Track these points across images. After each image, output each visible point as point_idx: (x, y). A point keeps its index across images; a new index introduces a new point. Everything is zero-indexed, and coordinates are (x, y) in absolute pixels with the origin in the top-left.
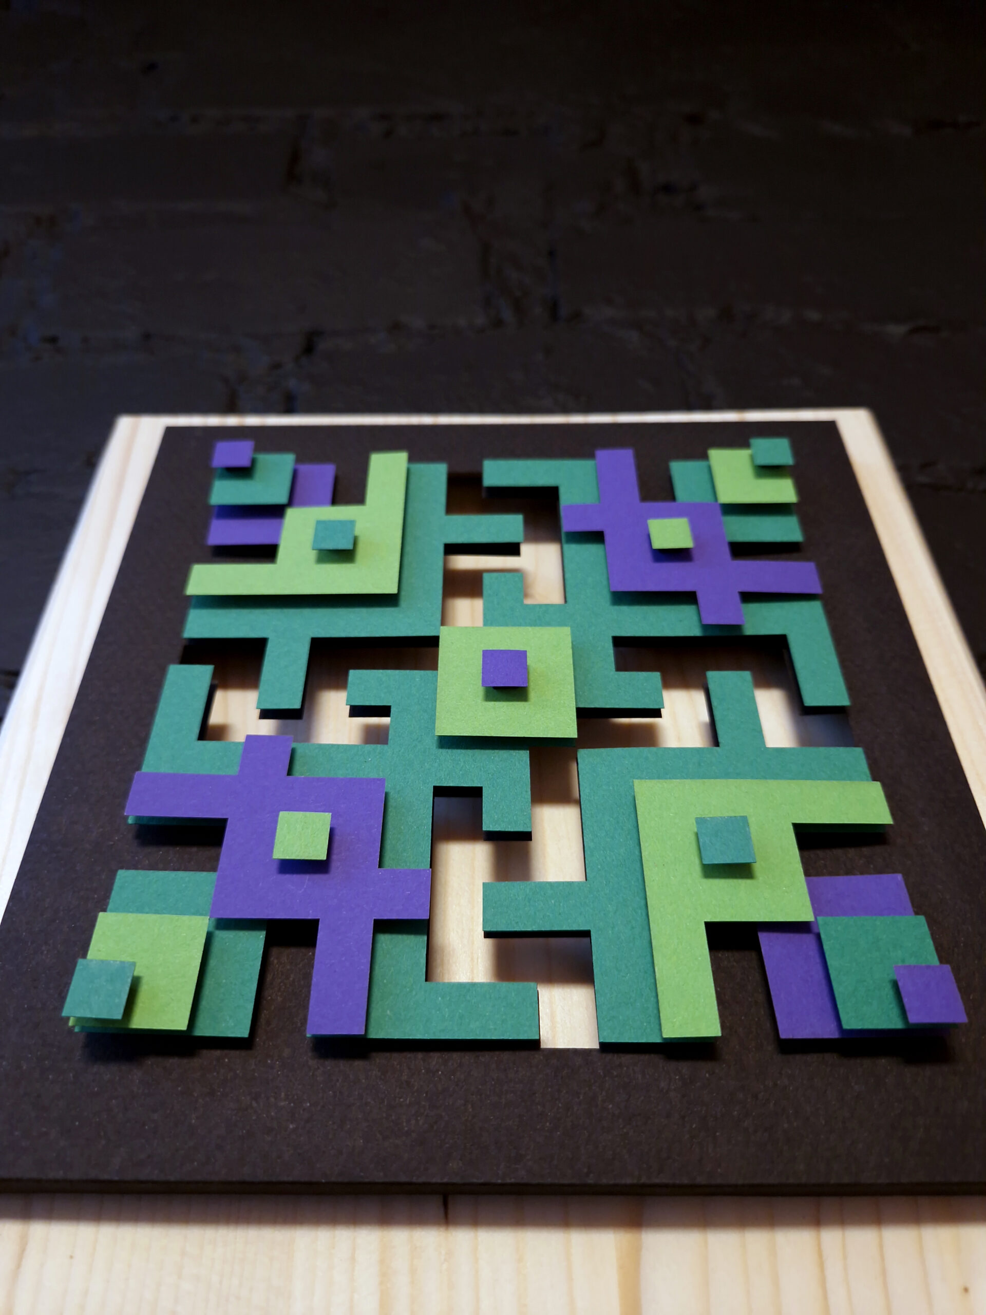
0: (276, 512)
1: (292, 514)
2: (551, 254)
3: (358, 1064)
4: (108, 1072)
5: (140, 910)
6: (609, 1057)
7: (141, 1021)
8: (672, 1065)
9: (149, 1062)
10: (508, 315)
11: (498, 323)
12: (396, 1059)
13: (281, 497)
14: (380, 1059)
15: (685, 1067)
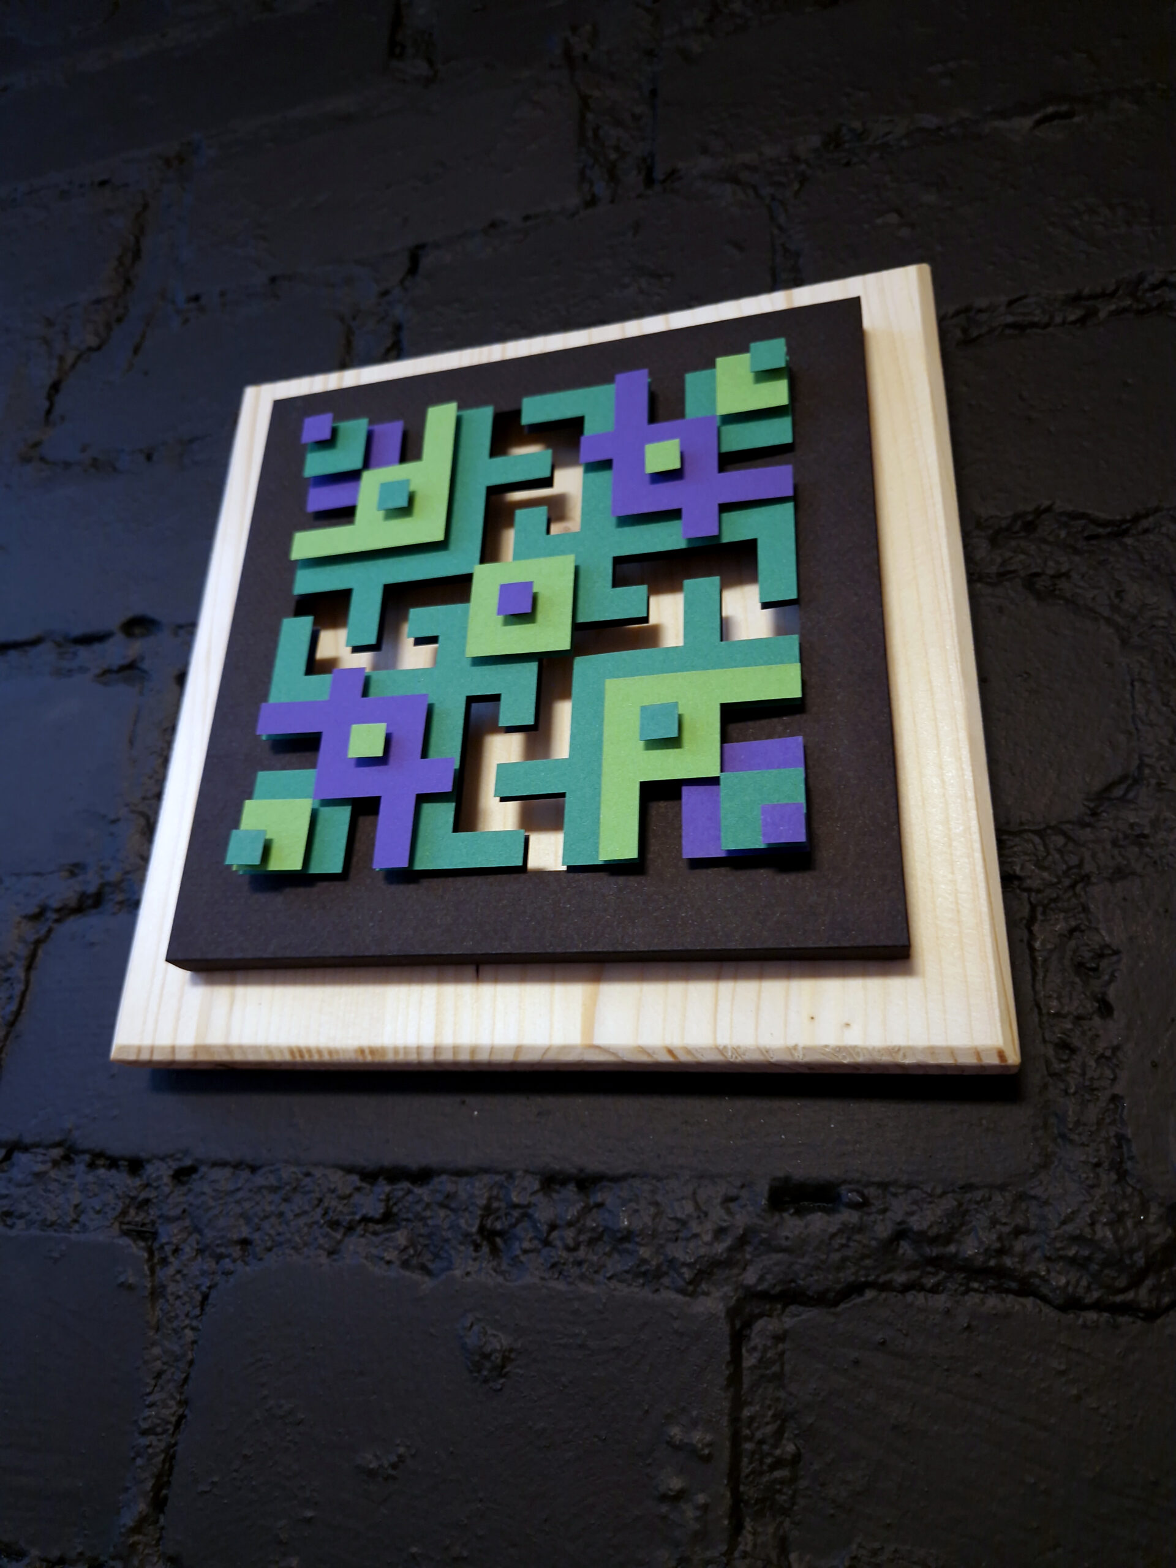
0: (353, 476)
1: (367, 476)
3: (412, 886)
4: (263, 898)
5: (273, 797)
6: (571, 875)
7: (275, 865)
8: (613, 879)
9: (288, 890)
12: (435, 882)
13: (356, 463)
14: (425, 883)
15: (621, 880)
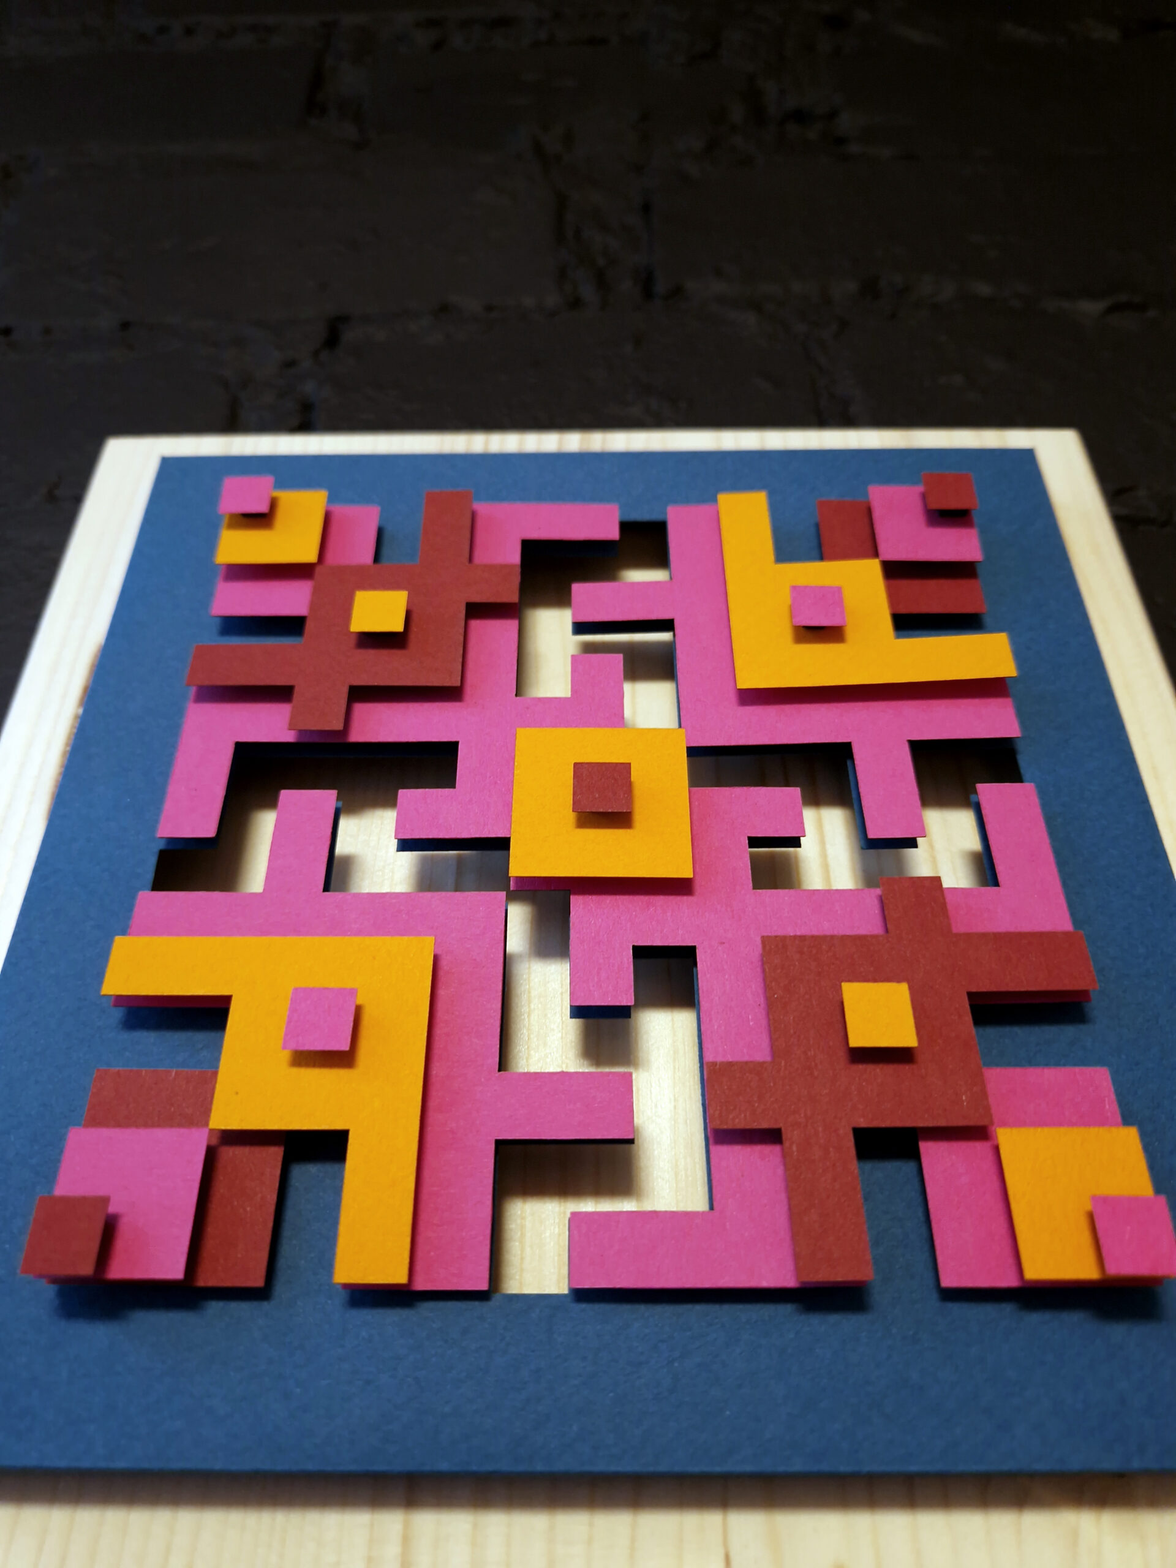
2: (646, 208)
10: (588, 292)
11: (576, 303)
